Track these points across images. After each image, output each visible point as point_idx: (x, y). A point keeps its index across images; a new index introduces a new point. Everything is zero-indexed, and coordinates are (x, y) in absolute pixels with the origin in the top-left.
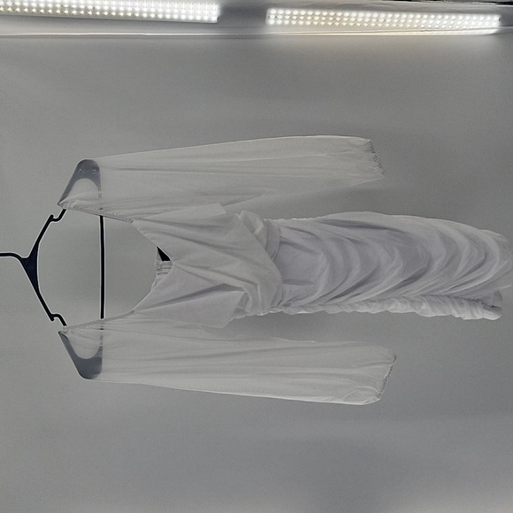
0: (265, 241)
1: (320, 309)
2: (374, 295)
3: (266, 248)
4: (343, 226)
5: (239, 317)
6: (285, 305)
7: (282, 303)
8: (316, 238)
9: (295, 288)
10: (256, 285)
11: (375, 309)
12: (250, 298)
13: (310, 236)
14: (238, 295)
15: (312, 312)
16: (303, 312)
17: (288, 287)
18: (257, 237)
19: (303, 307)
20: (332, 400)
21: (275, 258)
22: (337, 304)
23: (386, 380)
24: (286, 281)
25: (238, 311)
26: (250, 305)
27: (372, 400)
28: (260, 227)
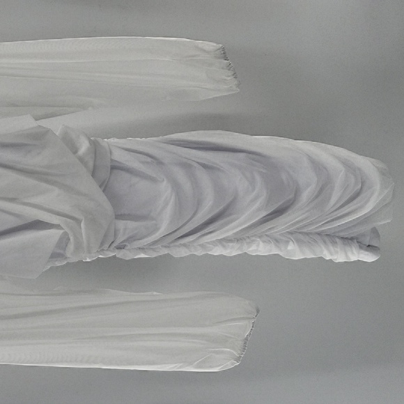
0: (91, 164)
1: (165, 251)
2: (230, 233)
3: (93, 175)
4: (195, 148)
5: (58, 264)
6: (120, 248)
7: (114, 245)
8: (158, 162)
9: (131, 224)
10: (78, 221)
11: (232, 251)
12: (72, 238)
13: (149, 160)
14: (54, 234)
15: (154, 255)
16: (143, 256)
17: (121, 224)
18: (81, 159)
19: (142, 249)
20: (180, 367)
21: (105, 187)
22: (184, 245)
23: (246, 339)
24: (119, 217)
25: (55, 256)
26: (71, 247)
27: (230, 364)
28: (84, 147)
